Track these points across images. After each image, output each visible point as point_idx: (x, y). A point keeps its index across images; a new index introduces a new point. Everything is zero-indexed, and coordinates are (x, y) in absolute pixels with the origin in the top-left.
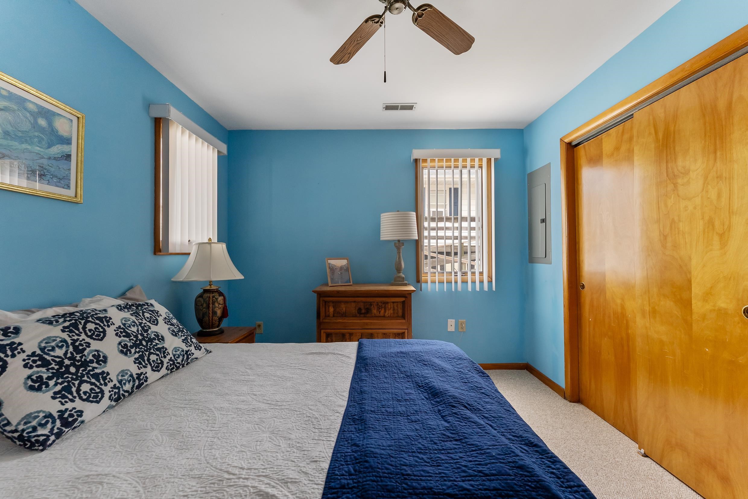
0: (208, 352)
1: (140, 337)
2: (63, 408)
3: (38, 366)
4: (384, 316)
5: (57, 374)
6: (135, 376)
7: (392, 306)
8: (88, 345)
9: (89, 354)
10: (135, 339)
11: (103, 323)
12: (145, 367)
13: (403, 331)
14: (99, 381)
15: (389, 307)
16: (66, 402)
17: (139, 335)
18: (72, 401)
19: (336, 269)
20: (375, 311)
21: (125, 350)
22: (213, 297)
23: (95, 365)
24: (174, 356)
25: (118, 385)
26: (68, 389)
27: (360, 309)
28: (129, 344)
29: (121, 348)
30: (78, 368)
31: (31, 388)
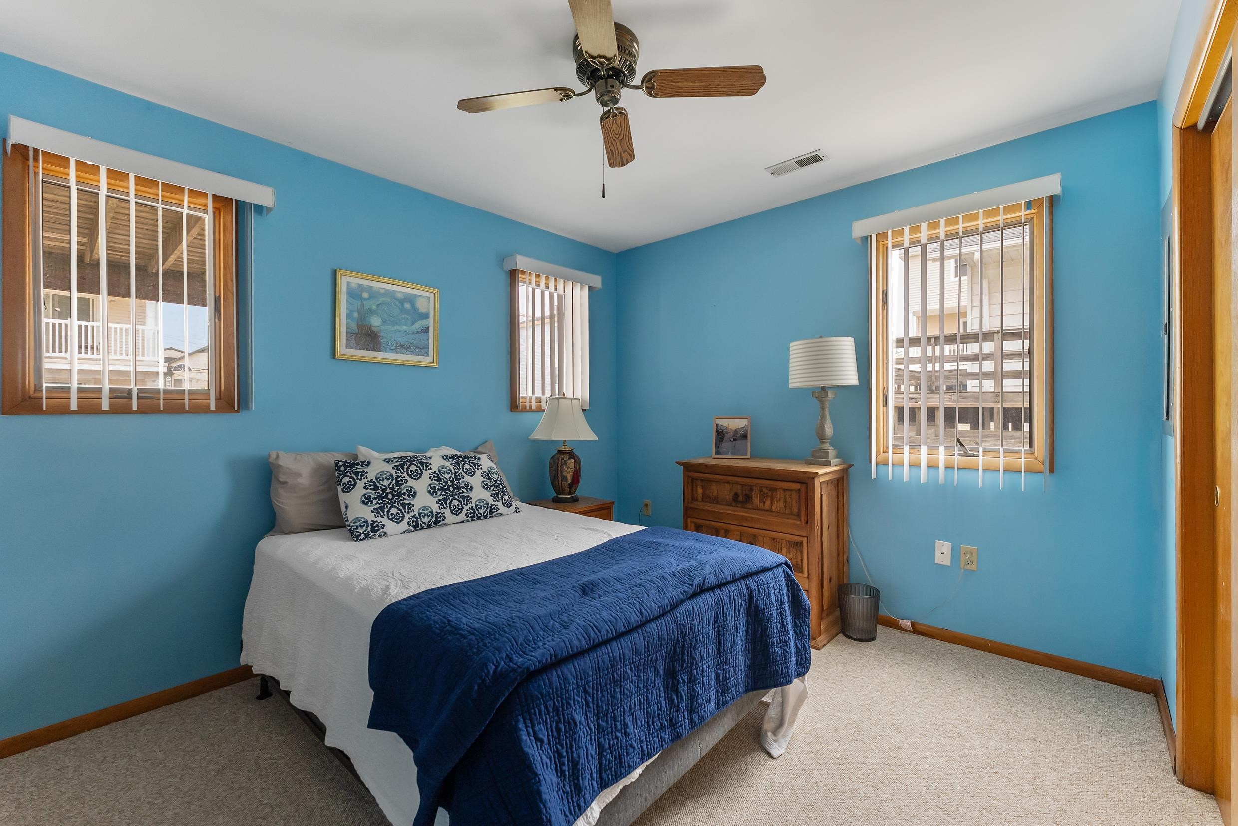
0: (517, 510)
1: (449, 483)
2: (375, 520)
3: (371, 489)
4: (770, 511)
5: (380, 498)
6: (435, 513)
7: (782, 496)
8: (406, 481)
9: (404, 488)
10: (444, 484)
11: (423, 467)
12: (445, 508)
13: (801, 539)
14: (405, 509)
15: (778, 496)
16: (378, 516)
17: (449, 482)
18: (382, 517)
19: (727, 433)
20: (757, 501)
21: (432, 491)
22: (562, 459)
23: (406, 497)
24: (476, 506)
25: (417, 516)
26: (382, 509)
27: (736, 495)
28: (437, 487)
29: (429, 489)
30: (394, 496)
31: (363, 502)
